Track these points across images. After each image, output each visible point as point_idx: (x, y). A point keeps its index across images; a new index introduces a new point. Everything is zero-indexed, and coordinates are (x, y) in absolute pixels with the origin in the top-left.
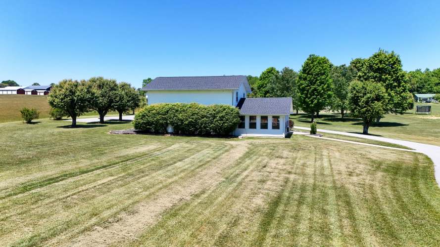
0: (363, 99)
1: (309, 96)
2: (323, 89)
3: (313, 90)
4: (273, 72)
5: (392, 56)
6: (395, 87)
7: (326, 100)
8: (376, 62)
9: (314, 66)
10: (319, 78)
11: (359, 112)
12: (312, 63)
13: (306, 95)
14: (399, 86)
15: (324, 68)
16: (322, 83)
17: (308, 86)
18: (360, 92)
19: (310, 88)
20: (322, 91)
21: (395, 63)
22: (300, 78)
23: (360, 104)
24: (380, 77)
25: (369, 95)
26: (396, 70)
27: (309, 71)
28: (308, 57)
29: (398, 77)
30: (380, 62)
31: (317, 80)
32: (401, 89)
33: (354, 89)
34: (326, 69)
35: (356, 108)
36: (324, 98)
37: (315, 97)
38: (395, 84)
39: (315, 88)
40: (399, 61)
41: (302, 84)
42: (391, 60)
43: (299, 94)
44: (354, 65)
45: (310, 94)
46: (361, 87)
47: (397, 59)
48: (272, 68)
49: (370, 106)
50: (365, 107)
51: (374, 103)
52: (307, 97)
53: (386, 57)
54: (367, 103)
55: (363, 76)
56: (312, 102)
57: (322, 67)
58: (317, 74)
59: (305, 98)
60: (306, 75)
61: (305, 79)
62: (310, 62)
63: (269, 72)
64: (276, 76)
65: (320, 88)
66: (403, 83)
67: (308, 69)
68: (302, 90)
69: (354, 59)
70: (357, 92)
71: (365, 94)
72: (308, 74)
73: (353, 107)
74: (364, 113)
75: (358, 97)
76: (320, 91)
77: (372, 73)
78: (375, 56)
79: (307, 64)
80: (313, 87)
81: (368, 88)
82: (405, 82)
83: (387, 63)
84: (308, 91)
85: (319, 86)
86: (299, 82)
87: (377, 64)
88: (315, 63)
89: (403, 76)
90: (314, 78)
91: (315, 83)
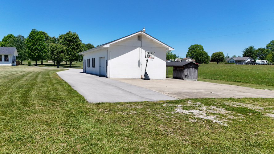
0: (56, 52)
1: (33, 51)
2: (41, 48)
3: (35, 48)
4: (12, 37)
5: (75, 35)
6: (76, 49)
7: (43, 54)
8: (68, 37)
9: (35, 35)
10: (38, 42)
11: (54, 58)
12: (34, 34)
13: (31, 50)
14: (78, 49)
15: (41, 37)
16: (40, 45)
17: (32, 46)
18: (54, 49)
19: (34, 47)
20: (41, 49)
21: (76, 38)
22: (27, 41)
23: (54, 54)
24: (70, 44)
25: (58, 50)
26: (76, 41)
27: (33, 37)
28: (32, 30)
29: (77, 44)
30: (69, 37)
31: (37, 43)
32: (79, 50)
33: (51, 47)
34: (42, 37)
35: (53, 56)
36: (42, 53)
37: (36, 52)
38: (76, 48)
39: (36, 47)
40: (78, 37)
41: (28, 44)
42: (74, 36)
43: (27, 50)
44: (60, 37)
45: (33, 50)
46: (55, 46)
47: (77, 36)
48: (11, 35)
49: (59, 55)
50: (57, 55)
51: (60, 54)
52: (32, 51)
53: (72, 35)
54: (57, 53)
55: (62, 43)
56: (35, 55)
57: (40, 36)
58: (38, 40)
59: (30, 52)
60: (30, 40)
61: (30, 42)
62: (33, 33)
63: (9, 37)
64: (14, 39)
65: (39, 47)
66: (80, 48)
67: (32, 36)
68: (29, 48)
69: (61, 35)
70: (53, 48)
71: (56, 49)
72: (32, 39)
73: (52, 55)
74: (56, 58)
75: (53, 50)
76: (39, 49)
77: (66, 42)
78: (67, 34)
79: (31, 34)
80: (35, 47)
81: (57, 47)
82: (81, 47)
83: (73, 37)
84: (32, 48)
85: (39, 46)
86: (27, 43)
87: (68, 38)
88: (36, 34)
89: (80, 44)
90: (36, 42)
91: (36, 45)
